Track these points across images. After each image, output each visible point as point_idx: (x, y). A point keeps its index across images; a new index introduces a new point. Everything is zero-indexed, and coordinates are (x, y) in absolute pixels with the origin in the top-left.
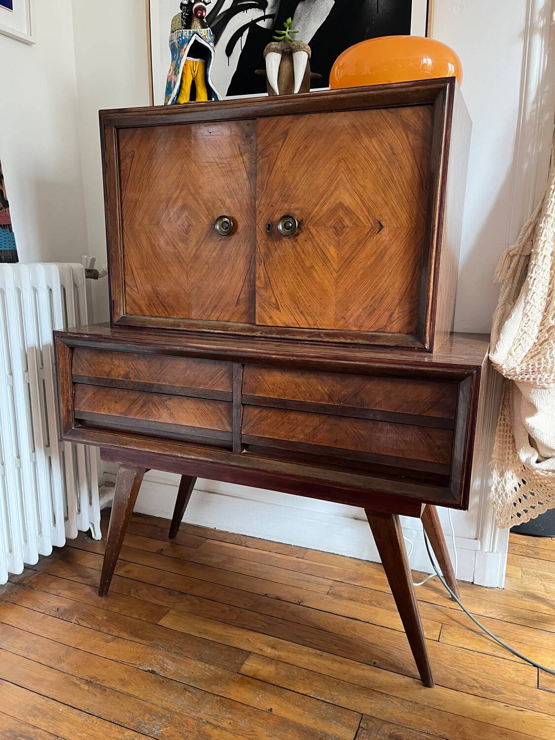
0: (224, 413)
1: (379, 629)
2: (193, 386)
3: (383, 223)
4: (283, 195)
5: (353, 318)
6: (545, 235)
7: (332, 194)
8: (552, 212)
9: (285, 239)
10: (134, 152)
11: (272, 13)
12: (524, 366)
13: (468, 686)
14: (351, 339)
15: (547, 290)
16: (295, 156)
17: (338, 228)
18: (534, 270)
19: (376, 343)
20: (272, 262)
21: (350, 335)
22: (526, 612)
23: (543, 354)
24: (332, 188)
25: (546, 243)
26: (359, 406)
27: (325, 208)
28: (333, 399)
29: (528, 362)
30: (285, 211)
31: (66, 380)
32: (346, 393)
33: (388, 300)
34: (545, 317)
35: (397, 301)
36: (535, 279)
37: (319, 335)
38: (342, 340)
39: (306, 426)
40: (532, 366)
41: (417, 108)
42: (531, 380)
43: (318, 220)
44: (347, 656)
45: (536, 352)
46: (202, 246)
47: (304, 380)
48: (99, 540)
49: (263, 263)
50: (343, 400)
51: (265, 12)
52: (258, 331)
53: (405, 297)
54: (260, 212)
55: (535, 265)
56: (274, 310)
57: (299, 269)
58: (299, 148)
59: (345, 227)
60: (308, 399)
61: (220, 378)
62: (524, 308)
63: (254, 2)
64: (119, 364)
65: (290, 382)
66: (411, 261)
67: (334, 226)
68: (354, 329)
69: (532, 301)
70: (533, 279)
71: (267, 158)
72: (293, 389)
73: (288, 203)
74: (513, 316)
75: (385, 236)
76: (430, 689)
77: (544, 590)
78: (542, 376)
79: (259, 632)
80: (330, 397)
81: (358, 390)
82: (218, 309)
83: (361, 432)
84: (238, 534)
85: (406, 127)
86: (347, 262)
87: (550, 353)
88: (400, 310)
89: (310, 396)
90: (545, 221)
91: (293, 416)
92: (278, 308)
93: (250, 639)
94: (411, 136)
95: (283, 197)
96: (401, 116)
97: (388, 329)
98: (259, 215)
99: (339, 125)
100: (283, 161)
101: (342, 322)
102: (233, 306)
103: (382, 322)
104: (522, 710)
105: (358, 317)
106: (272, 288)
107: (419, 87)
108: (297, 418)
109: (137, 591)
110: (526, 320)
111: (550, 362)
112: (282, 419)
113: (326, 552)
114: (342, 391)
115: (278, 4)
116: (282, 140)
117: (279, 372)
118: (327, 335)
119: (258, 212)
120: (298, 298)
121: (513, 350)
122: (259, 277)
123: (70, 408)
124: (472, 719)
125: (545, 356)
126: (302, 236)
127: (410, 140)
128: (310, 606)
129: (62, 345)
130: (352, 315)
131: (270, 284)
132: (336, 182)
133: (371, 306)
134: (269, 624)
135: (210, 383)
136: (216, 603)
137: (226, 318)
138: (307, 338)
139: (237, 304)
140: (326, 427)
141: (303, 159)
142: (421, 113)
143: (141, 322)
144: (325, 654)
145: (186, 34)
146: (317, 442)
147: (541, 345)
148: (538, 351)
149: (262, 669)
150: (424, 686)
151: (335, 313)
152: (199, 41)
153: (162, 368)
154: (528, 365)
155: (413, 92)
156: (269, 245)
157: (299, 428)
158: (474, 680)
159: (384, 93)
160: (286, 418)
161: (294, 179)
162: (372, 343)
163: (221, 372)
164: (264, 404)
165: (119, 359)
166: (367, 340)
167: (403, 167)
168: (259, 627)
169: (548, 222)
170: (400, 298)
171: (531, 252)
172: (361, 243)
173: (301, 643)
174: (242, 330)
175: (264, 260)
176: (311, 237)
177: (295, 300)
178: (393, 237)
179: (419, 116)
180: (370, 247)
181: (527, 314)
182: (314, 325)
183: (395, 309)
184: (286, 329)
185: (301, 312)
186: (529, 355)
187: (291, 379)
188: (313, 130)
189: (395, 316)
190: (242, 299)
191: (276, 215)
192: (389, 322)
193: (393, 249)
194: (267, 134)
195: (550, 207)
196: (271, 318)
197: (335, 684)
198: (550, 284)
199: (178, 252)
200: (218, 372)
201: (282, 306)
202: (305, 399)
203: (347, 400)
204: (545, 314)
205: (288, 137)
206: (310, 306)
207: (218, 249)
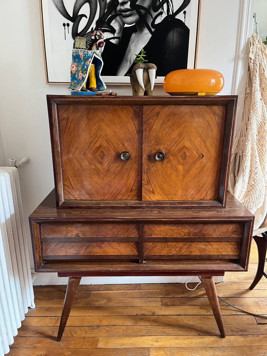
0: (134, 246)
1: (191, 317)
2: (117, 236)
3: (204, 155)
4: (156, 142)
5: (190, 195)
6: (248, 148)
7: (181, 142)
8: (250, 138)
9: (157, 162)
10: (69, 117)
11: (118, 36)
12: (243, 201)
13: (236, 332)
14: (190, 205)
15: (249, 170)
16: (163, 124)
17: (183, 157)
18: (246, 162)
19: (202, 206)
20: (151, 172)
21: (189, 203)
22: (236, 291)
23: (251, 196)
24: (181, 139)
25: (249, 151)
26: (202, 236)
27: (177, 149)
28: (190, 235)
29: (244, 199)
30: (158, 149)
31: (38, 242)
32: (196, 232)
33: (206, 186)
34: (249, 181)
35: (209, 187)
36: (246, 166)
37: (174, 204)
38: (186, 205)
39: (177, 247)
40: (246, 201)
41: (220, 106)
42: (246, 206)
43: (174, 154)
44: (187, 335)
45: (247, 195)
46: (111, 165)
47: (176, 228)
48: (34, 308)
49: (146, 173)
50: (195, 235)
51: (114, 35)
52: (144, 204)
53: (213, 185)
54: (145, 150)
55: (246, 160)
56: (152, 194)
57: (164, 175)
58: (165, 121)
59: (186, 156)
60: (178, 236)
61: (132, 231)
62: (243, 178)
63: (108, 29)
64: (72, 229)
65: (169, 229)
66: (216, 170)
67: (181, 156)
68: (190, 200)
69: (245, 175)
70: (245, 166)
71: (148, 125)
72: (171, 232)
73: (159, 146)
74: (239, 181)
75: (204, 160)
76: (225, 338)
77: (236, 278)
78: (250, 204)
79: (146, 336)
80: (189, 234)
81: (201, 230)
82: (121, 194)
83: (202, 247)
84: (104, 284)
85: (215, 114)
86: (187, 172)
87: (253, 196)
88: (211, 191)
89: (179, 234)
90: (247, 142)
91: (169, 244)
92: (153, 193)
93: (144, 341)
94: (217, 118)
95: (157, 143)
96: (213, 109)
97: (205, 199)
98: (144, 151)
99: (185, 111)
100: (156, 126)
101: (185, 197)
102: (129, 192)
103: (203, 196)
104: (258, 336)
105: (192, 194)
106: (151, 184)
107: (223, 99)
108: (172, 244)
109: (75, 332)
110: (244, 183)
111: (254, 199)
112: (164, 246)
113: (149, 284)
114: (194, 231)
115: (121, 32)
116: (156, 116)
117: (163, 225)
118: (178, 203)
119: (143, 150)
120: (163, 188)
121: (240, 195)
122: (144, 179)
123: (41, 255)
124: (245, 346)
125: (252, 197)
126: (166, 160)
127: (217, 119)
128: (159, 315)
129: (35, 224)
130: (189, 194)
131: (150, 182)
132: (182, 137)
133: (198, 190)
134: (148, 330)
135: (126, 234)
136: (118, 327)
137: (125, 198)
138: (169, 206)
139: (131, 191)
140: (186, 247)
141: (167, 125)
142: (221, 109)
143: (76, 204)
144: (179, 337)
145: (90, 53)
146: (182, 254)
147: (248, 192)
148: (248, 194)
149: (159, 354)
150: (222, 338)
151: (182, 193)
152: (96, 57)
153: (99, 229)
154: (245, 200)
155: (220, 101)
156: (149, 165)
157: (173, 249)
158: (236, 328)
159: (207, 100)
160: (166, 245)
161: (162, 135)
162: (200, 206)
163: (132, 228)
164: (156, 240)
165: (71, 227)
166: (197, 205)
167: (213, 130)
168: (144, 333)
169: (249, 142)
170: (211, 186)
171: (243, 154)
172: (194, 163)
173: (166, 335)
174: (135, 204)
175: (146, 171)
176: (170, 161)
177: (162, 189)
178: (208, 160)
179: (220, 109)
180: (198, 165)
181: (244, 181)
182: (172, 199)
183: (209, 190)
184: (158, 203)
185: (165, 194)
186: (244, 196)
187: (169, 228)
188: (172, 113)
189: (209, 193)
190: (134, 189)
191: (153, 151)
192: (206, 196)
193: (208, 165)
194: (149, 114)
195: (249, 136)
196: (150, 197)
197: (191, 350)
198: (250, 167)
199: (97, 168)
200: (131, 228)
201: (155, 192)
202: (176, 236)
203: (197, 235)
204: (249, 179)
205: (159, 115)
206: (170, 191)
207: (121, 166)
